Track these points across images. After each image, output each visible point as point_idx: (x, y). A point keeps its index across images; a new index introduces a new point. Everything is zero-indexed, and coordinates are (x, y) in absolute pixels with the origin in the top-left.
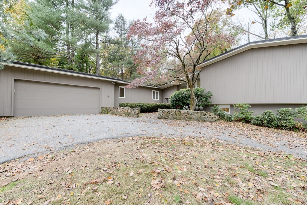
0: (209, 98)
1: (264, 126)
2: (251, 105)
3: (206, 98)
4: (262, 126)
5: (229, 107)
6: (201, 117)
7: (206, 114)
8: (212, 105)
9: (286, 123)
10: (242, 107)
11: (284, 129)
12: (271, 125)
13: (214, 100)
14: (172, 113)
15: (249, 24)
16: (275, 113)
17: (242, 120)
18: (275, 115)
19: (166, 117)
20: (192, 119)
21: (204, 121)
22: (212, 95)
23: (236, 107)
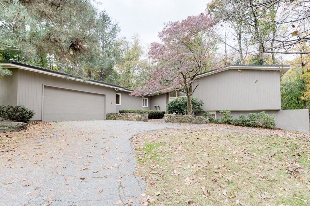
0: (201, 106)
1: (240, 126)
2: (231, 111)
3: (199, 106)
4: (238, 126)
5: (215, 113)
6: (198, 121)
7: (202, 118)
8: (204, 112)
9: (252, 123)
10: (226, 113)
11: (252, 127)
12: (244, 124)
13: (205, 108)
14: (176, 118)
15: (226, 33)
16: (246, 117)
17: (226, 122)
18: (247, 118)
19: (172, 121)
20: (192, 122)
21: (201, 123)
22: (203, 104)
23: (221, 112)
